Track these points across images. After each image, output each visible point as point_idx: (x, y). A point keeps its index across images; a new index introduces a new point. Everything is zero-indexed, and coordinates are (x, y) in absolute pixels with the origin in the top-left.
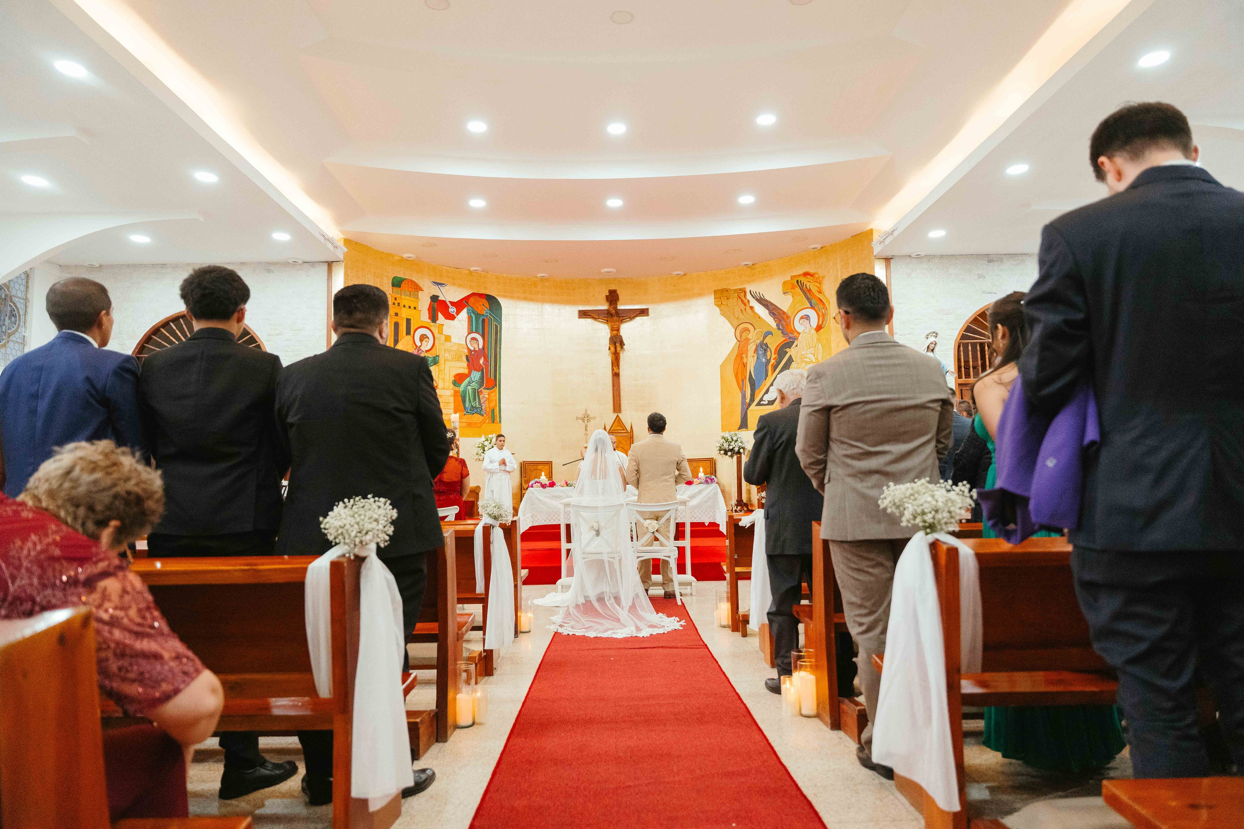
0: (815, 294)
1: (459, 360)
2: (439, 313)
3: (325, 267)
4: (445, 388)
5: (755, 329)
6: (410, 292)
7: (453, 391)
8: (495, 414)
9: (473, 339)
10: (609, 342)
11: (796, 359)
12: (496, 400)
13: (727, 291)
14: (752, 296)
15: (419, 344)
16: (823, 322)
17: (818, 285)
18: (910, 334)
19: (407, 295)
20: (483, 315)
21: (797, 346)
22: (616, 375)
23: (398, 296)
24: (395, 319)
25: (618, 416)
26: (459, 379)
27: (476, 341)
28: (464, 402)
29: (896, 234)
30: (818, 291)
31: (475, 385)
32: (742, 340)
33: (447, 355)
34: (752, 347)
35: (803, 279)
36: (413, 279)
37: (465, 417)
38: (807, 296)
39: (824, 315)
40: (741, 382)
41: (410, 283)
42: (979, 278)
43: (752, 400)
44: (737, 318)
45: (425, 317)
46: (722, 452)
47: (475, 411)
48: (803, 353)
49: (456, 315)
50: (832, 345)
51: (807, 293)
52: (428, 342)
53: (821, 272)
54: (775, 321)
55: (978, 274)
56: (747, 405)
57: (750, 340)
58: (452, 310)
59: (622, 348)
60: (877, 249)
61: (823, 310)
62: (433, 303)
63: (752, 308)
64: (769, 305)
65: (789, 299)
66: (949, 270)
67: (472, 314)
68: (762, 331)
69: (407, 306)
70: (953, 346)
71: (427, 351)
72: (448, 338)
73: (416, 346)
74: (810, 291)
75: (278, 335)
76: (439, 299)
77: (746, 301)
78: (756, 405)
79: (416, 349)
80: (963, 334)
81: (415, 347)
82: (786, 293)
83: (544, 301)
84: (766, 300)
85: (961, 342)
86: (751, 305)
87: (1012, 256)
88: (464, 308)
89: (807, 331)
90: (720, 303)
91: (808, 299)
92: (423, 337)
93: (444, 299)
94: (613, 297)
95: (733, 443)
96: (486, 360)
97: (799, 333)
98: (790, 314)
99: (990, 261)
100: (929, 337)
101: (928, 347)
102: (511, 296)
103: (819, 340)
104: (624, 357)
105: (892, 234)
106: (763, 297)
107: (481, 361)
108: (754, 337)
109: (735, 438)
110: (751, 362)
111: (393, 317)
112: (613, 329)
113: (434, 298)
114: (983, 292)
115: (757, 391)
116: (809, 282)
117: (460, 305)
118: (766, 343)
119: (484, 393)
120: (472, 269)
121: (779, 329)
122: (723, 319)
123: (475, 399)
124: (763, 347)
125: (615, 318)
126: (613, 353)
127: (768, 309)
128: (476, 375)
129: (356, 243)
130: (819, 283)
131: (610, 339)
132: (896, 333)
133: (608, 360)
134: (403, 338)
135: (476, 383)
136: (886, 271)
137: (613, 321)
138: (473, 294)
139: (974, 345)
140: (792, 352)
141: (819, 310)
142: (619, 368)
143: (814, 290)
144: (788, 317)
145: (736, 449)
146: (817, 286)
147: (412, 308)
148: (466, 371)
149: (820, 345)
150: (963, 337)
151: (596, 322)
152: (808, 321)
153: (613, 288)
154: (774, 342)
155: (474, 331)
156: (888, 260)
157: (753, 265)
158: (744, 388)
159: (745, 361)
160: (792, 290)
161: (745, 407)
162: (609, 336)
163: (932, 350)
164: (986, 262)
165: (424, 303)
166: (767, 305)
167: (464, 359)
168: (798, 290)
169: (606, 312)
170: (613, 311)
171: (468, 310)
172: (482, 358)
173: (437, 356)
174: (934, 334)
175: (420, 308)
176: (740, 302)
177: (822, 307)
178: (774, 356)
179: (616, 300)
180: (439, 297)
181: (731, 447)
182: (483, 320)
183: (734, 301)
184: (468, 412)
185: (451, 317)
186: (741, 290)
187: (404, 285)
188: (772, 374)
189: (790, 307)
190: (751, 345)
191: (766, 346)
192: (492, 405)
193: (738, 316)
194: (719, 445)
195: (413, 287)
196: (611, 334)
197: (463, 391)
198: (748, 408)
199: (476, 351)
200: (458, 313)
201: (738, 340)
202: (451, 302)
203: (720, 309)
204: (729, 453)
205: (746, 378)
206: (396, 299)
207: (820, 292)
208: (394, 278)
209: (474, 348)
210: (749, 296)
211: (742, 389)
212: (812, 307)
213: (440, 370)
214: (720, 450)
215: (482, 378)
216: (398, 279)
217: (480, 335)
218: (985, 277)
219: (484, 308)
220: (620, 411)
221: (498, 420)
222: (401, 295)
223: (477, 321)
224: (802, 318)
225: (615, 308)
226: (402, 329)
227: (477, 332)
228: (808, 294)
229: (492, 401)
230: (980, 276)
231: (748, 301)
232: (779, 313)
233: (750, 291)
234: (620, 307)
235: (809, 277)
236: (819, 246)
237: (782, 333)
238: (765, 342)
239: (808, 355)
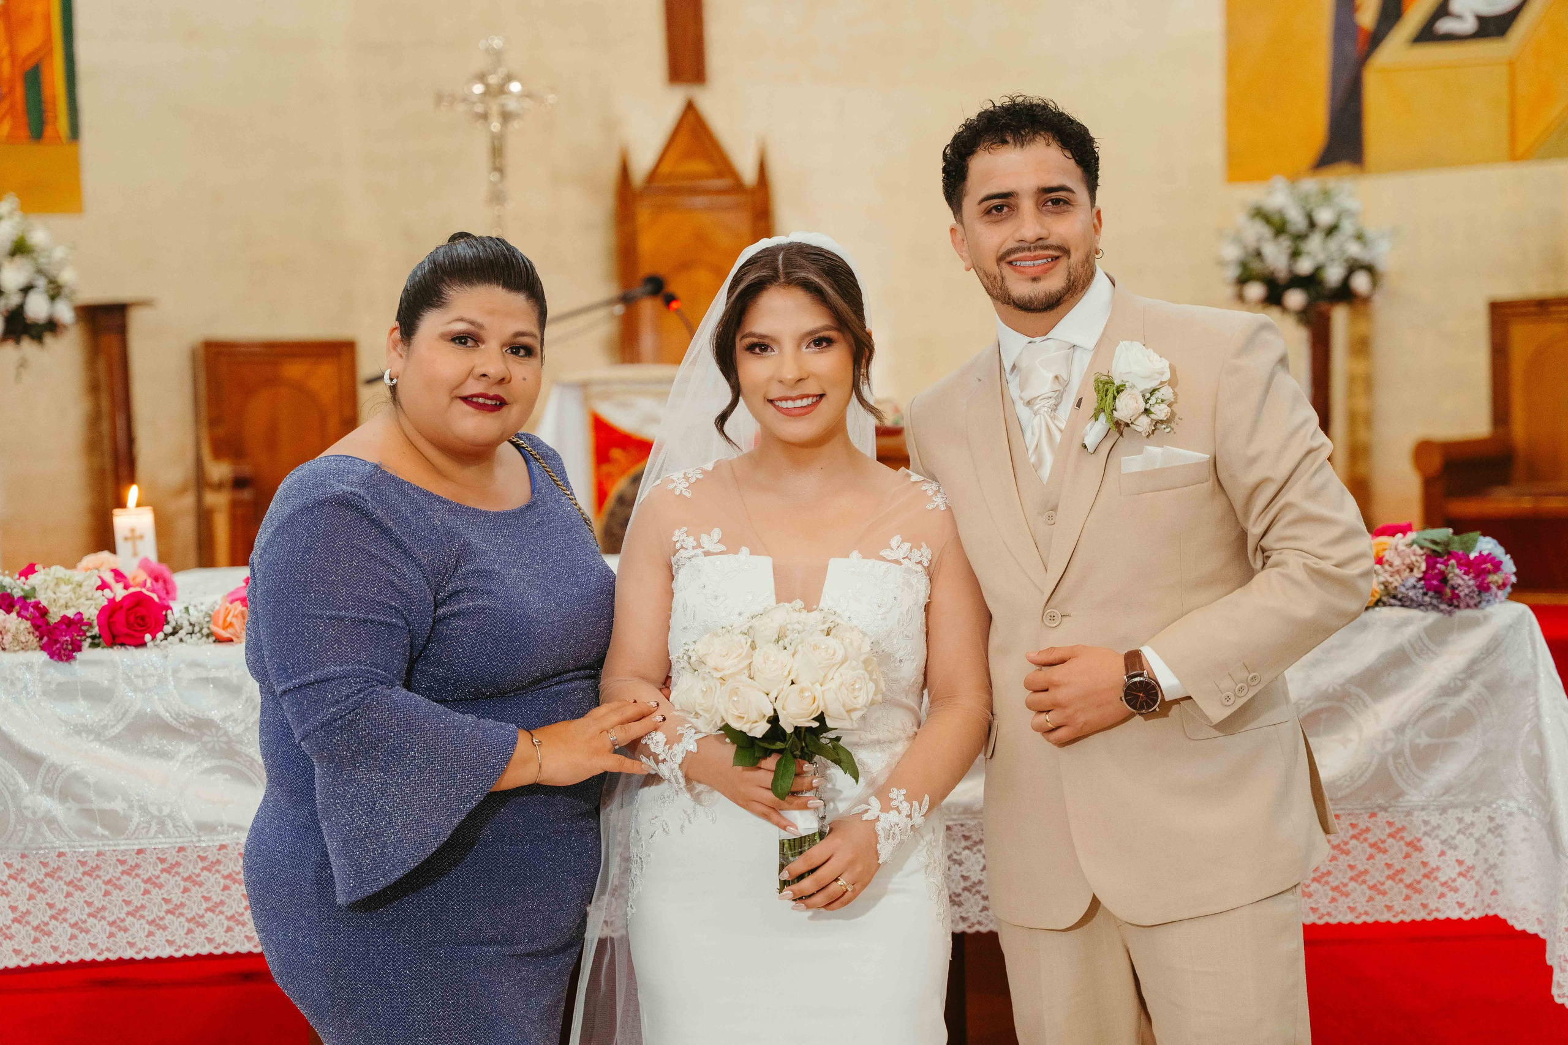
8: (47, 92)
12: (47, 18)
25: (690, 102)
43: (1392, 12)
46: (1255, 291)
56: (1362, 40)
78: (1415, 40)
95: (1315, 244)
109: (1325, 217)
145: (1334, 275)
161: (1352, 50)
181: (1305, 267)
192: (28, 43)
194: (1232, 253)
198: (1366, 58)
204: (1295, 299)
214: (1243, 280)
220: (701, 78)
221: (63, 123)
229: (28, 21)
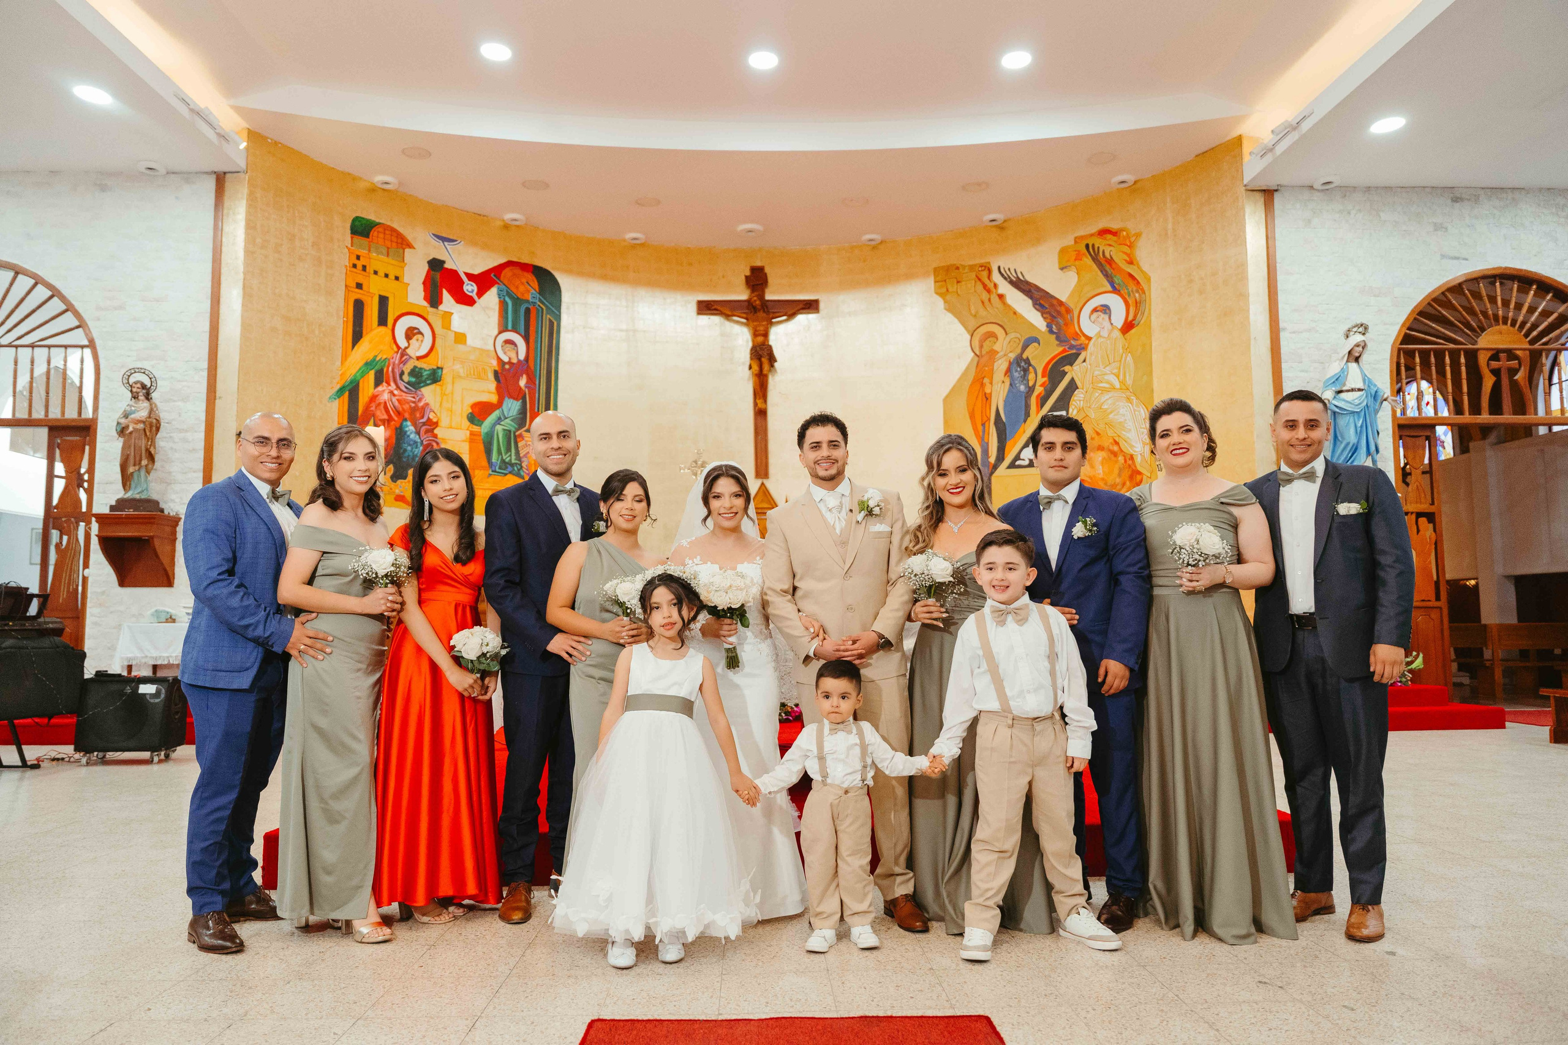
0: (1120, 265)
1: (479, 378)
2: (445, 292)
3: (211, 184)
4: (453, 425)
5: (1006, 334)
6: (388, 248)
7: (468, 432)
9: (508, 342)
10: (748, 356)
11: (1083, 384)
13: (958, 268)
14: (1002, 275)
15: (402, 342)
16: (1135, 316)
17: (1126, 249)
18: (1309, 330)
19: (382, 254)
20: (527, 301)
21: (1084, 361)
22: (761, 414)
23: (363, 252)
24: (357, 294)
25: (763, 484)
26: (479, 412)
27: (513, 346)
28: (488, 452)
29: (1306, 126)
30: (1126, 261)
31: (511, 425)
32: (984, 352)
33: (458, 367)
34: (1001, 366)
35: (1098, 242)
36: (395, 226)
37: (491, 479)
38: (1106, 272)
39: (1137, 304)
40: (980, 428)
41: (387, 232)
42: (1436, 230)
43: (1000, 458)
44: (975, 316)
45: (416, 296)
47: (510, 469)
48: (1097, 373)
49: (475, 297)
50: (1154, 357)
51: (1105, 265)
52: (422, 341)
53: (1131, 226)
54: (1044, 318)
55: (1435, 224)
56: (991, 467)
57: (998, 353)
58: (470, 288)
59: (772, 366)
60: (1252, 168)
61: (1137, 295)
62: (432, 272)
63: (1001, 297)
64: (1033, 291)
65: (1071, 278)
66: (1382, 214)
67: (507, 299)
68: (1019, 336)
69: (381, 273)
70: (1388, 355)
71: (419, 358)
72: (460, 338)
73: (398, 347)
74: (1110, 262)
75: (116, 309)
76: (446, 266)
77: (991, 286)
78: (1009, 467)
79: (397, 352)
80: (1406, 334)
81: (396, 349)
82: (1066, 267)
83: (637, 283)
84: (1027, 283)
85: (1403, 349)
86: (1000, 291)
87: (1496, 191)
88: (493, 286)
89: (1105, 334)
90: (944, 290)
91: (1107, 276)
92: (411, 333)
93: (454, 268)
94: (757, 279)
96: (531, 380)
97: (1089, 339)
98: (1071, 305)
99: (1456, 200)
100: (1352, 333)
101: (1350, 352)
102: (580, 271)
103: (1125, 349)
104: (775, 383)
105: (1295, 129)
106: (1021, 278)
107: (523, 382)
108: (1005, 348)
110: (999, 392)
111: (353, 289)
112: (757, 333)
113: (435, 265)
114: (1443, 256)
115: (1009, 444)
116: (1110, 245)
117: (484, 281)
118: (1028, 358)
119: (526, 439)
120: (508, 216)
121: (1051, 331)
122: (949, 317)
123: (508, 449)
124: (1021, 364)
125: (761, 314)
126: (756, 375)
127: (1031, 298)
128: (512, 407)
129: (276, 143)
130: (1129, 246)
131: (752, 350)
132: (1284, 329)
133: (747, 388)
134: (372, 330)
135: (512, 420)
136: (1266, 216)
137: (757, 320)
138: (509, 264)
139: (1424, 355)
140: (1074, 372)
141: (1129, 295)
142: (765, 401)
143: (1119, 259)
144: (1069, 311)
146: (1125, 253)
147: (392, 277)
148: (494, 398)
149: (1129, 358)
150: (1407, 339)
151: (728, 324)
152: (1106, 317)
153: (758, 263)
154: (1041, 356)
155: (510, 327)
156: (1268, 194)
157: (1005, 221)
158: (986, 436)
159: (988, 391)
160: (1077, 263)
161: (988, 471)
162: (750, 345)
163: (1357, 360)
164: (1450, 201)
165: (415, 272)
166: (1030, 291)
167: (491, 376)
168: (1088, 261)
169: (746, 303)
170: (758, 302)
171: (500, 290)
172: (525, 376)
173: (438, 368)
174: (1361, 330)
175: (406, 280)
176: (980, 287)
177: (1135, 289)
178: (1041, 380)
179: (762, 284)
180: (443, 262)
182: (528, 311)
183: (969, 285)
184: (495, 471)
185: (468, 301)
186: (982, 266)
187: (375, 234)
188: (1038, 412)
189: (1071, 295)
190: (1000, 361)
191: (1026, 363)
193: (977, 312)
195: (394, 239)
196: (753, 341)
197: (487, 434)
198: (992, 473)
199: (513, 364)
200: (480, 294)
201: (975, 354)
202: (467, 274)
203: (944, 299)
205: (989, 419)
206: (358, 258)
207: (1131, 262)
208: (356, 219)
209: (510, 358)
210: (996, 277)
211: (983, 439)
212: (1115, 290)
213: (443, 394)
215: (523, 411)
216: (364, 222)
217: (520, 335)
218: (1446, 229)
219: (529, 289)
220: (766, 475)
222: (369, 251)
223: (516, 311)
224: (1095, 310)
225: (761, 297)
226: (369, 313)
227: (515, 330)
228: (1108, 268)
230: (1438, 227)
231: (995, 286)
232: (1052, 305)
233: (999, 268)
234: (771, 295)
235: (1109, 236)
236: (1130, 178)
237: (1058, 338)
238: (1024, 356)
239: (1106, 377)
